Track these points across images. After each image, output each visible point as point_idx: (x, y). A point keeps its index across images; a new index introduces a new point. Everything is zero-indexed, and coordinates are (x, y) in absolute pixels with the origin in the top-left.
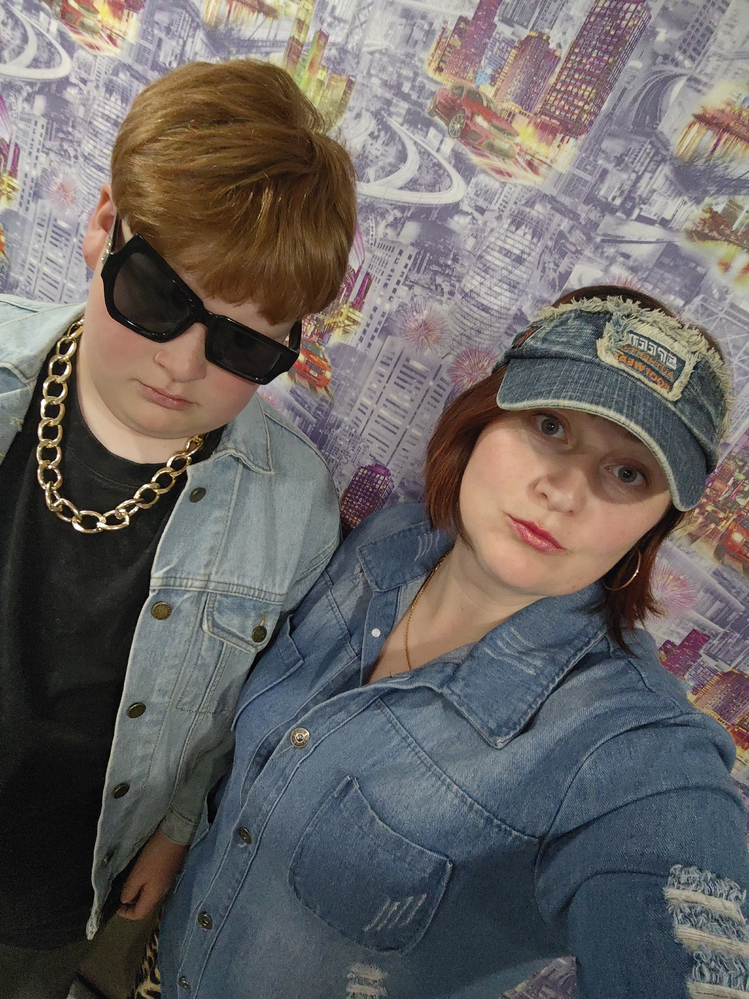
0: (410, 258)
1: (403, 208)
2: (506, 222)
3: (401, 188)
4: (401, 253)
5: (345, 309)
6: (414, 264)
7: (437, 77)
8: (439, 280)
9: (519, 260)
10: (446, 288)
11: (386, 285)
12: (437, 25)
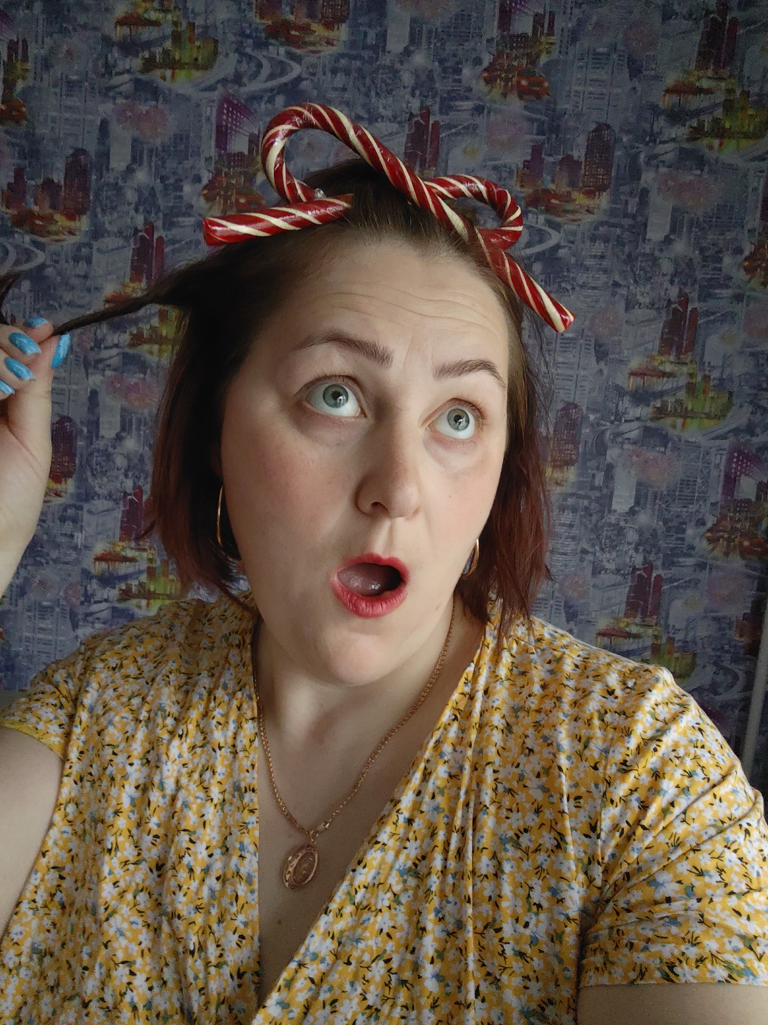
2: (329, 74)
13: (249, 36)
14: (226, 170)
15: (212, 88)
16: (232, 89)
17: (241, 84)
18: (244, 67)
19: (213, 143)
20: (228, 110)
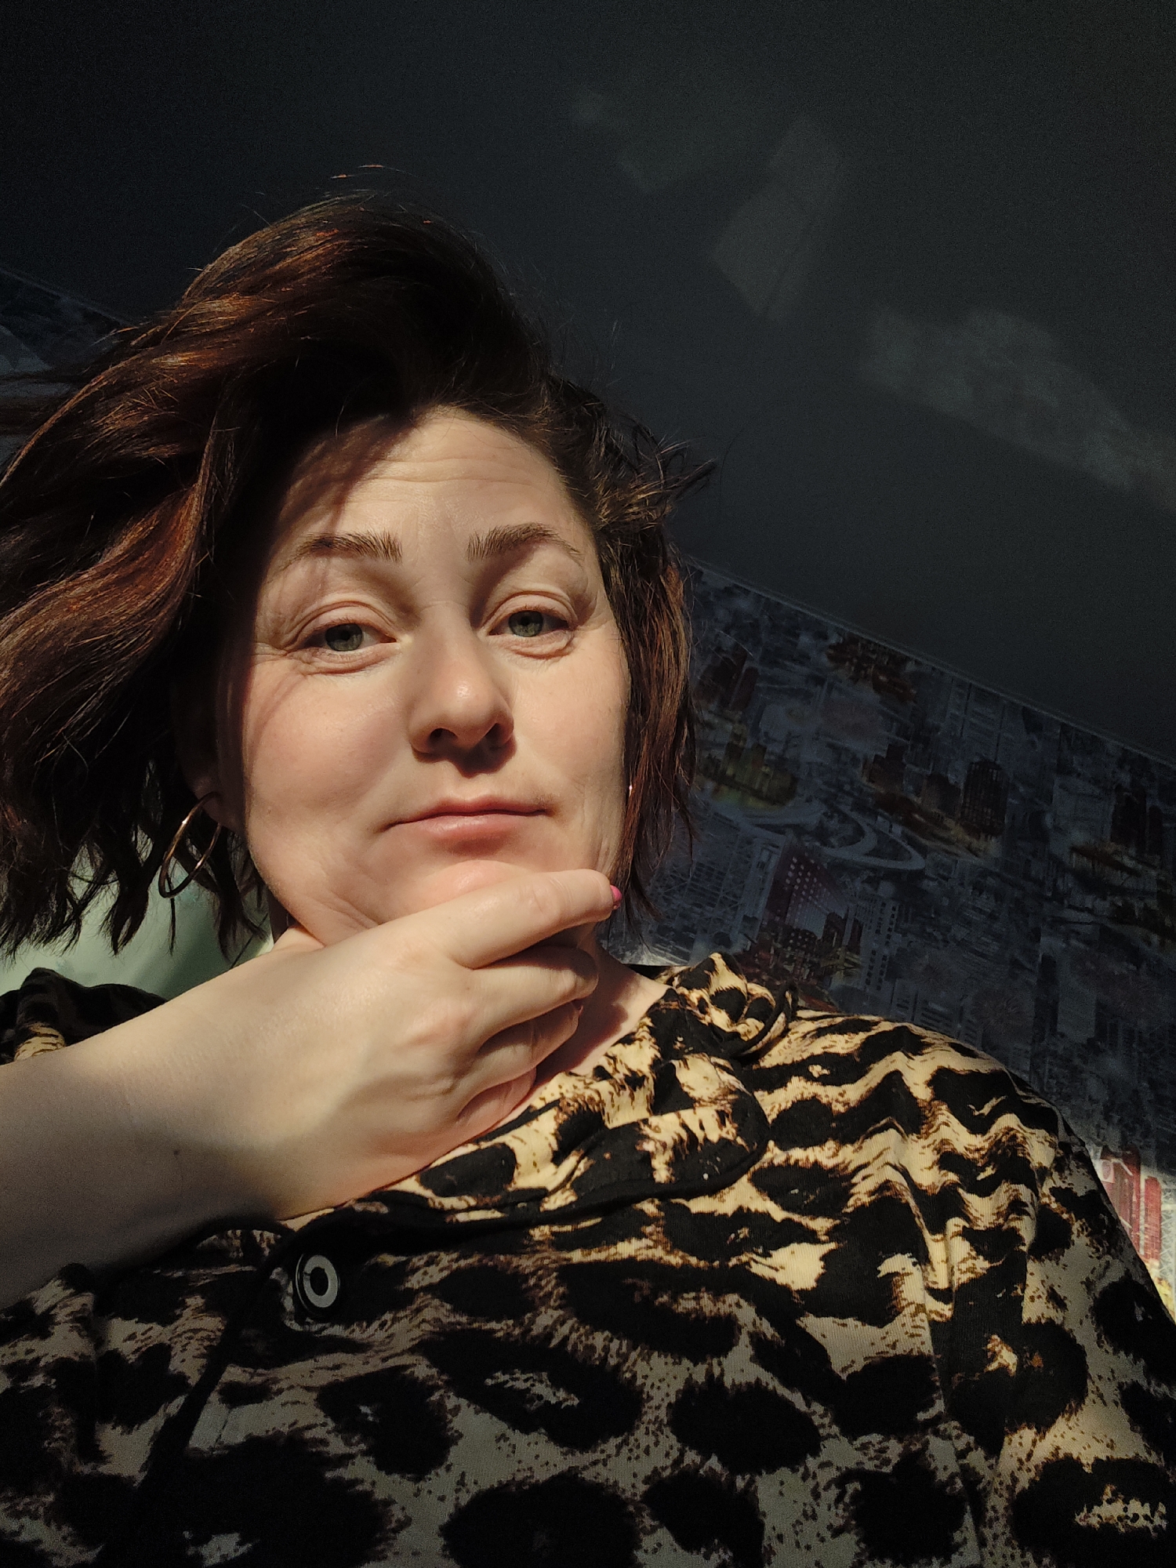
0: (894, 909)
1: (874, 869)
3: (867, 855)
4: (884, 905)
5: (840, 951)
6: (900, 915)
7: (870, 784)
8: (929, 930)
9: (992, 917)
10: (940, 937)
11: (878, 932)
12: (860, 756)
13: (849, 794)
14: (779, 946)
15: (779, 830)
16: (809, 843)
17: (825, 843)
18: (833, 824)
19: (763, 901)
20: (797, 865)
